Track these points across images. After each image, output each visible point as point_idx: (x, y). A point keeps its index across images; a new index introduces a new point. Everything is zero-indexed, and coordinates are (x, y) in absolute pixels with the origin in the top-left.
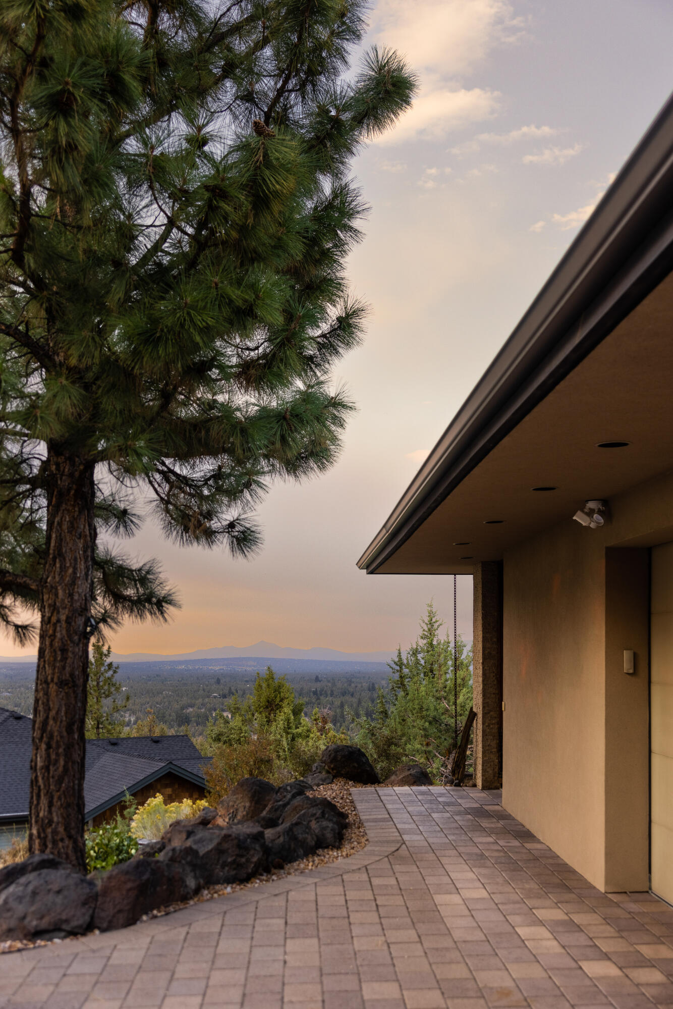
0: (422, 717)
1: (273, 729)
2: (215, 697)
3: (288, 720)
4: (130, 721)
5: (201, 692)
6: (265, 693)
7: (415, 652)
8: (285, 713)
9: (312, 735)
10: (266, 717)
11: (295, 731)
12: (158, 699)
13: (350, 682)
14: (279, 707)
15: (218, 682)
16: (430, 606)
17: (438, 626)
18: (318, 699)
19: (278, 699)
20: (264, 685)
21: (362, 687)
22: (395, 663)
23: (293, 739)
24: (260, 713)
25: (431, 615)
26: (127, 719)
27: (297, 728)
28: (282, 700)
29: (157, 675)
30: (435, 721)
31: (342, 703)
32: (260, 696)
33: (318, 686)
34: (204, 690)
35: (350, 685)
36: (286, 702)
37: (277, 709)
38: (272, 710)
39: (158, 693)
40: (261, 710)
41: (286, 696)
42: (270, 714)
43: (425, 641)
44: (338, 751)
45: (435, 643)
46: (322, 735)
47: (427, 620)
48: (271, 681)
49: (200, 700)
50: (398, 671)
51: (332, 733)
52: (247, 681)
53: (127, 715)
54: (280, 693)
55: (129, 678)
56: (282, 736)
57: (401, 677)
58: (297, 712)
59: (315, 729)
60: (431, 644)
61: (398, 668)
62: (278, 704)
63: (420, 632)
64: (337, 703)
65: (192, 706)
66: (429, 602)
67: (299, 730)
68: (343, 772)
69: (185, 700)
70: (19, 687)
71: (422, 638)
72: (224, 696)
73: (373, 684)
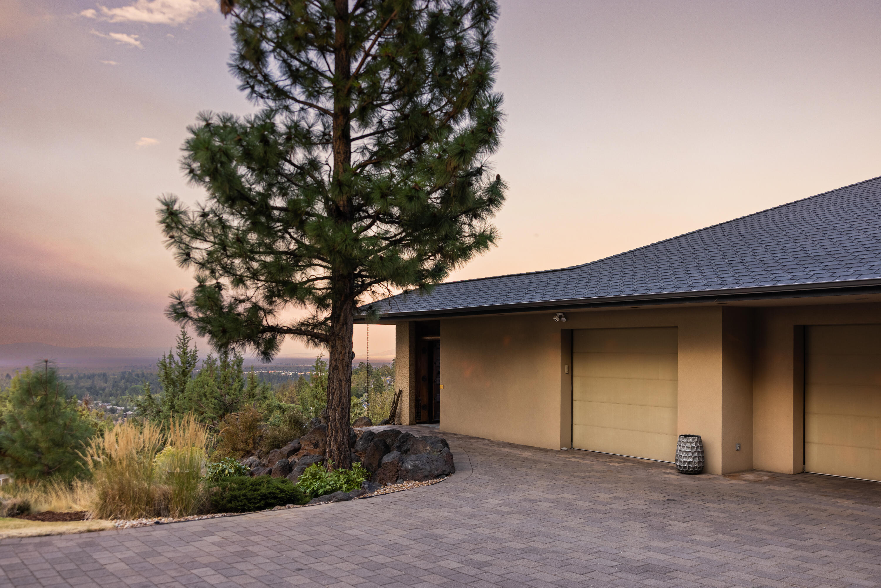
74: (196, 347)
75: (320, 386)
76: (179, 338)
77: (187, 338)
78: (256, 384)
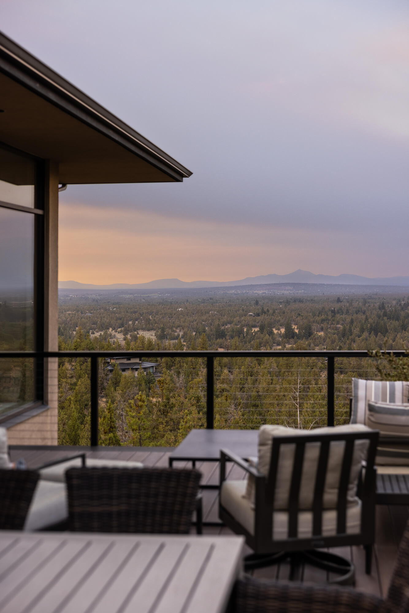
2: (251, 315)
4: (179, 335)
5: (241, 311)
12: (204, 318)
13: (365, 302)
15: (257, 303)
21: (374, 306)
26: (176, 334)
29: (211, 299)
31: (352, 320)
34: (243, 310)
35: (365, 305)
39: (206, 313)
49: (238, 318)
52: (281, 303)
53: (178, 331)
55: (187, 301)
64: (348, 320)
65: (230, 323)
69: (225, 319)
70: (100, 309)
72: (258, 315)
73: (383, 304)
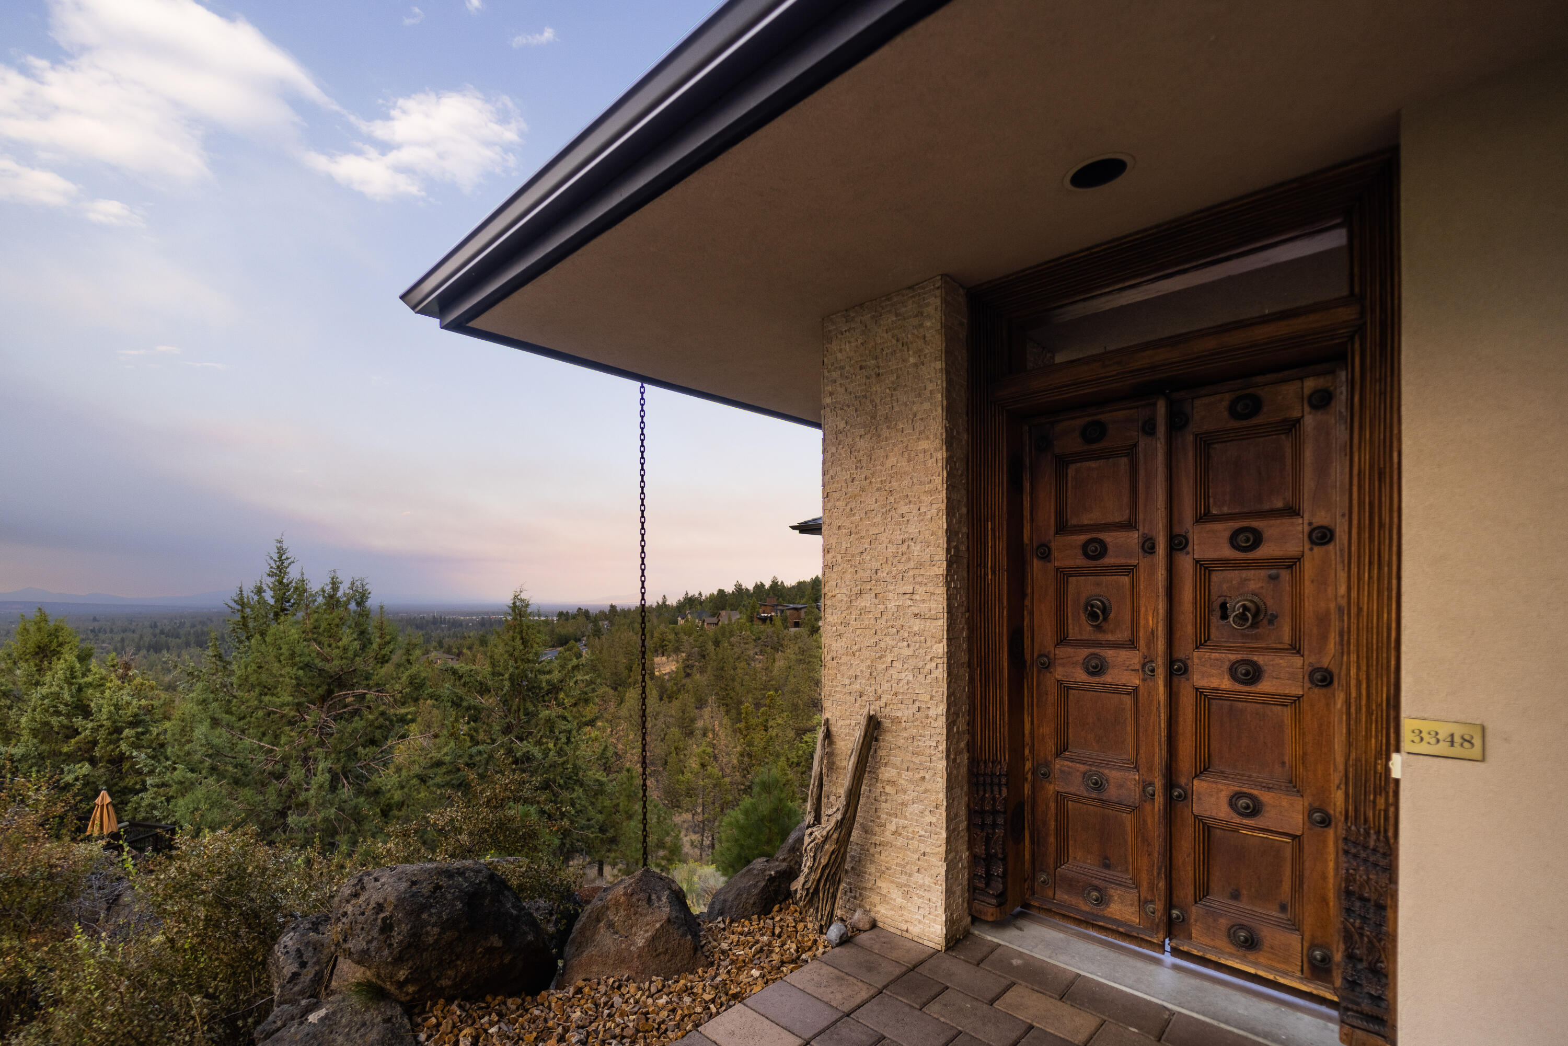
0: (293, 665)
1: (48, 679)
3: (72, 669)
6: (34, 638)
7: (259, 591)
8: (66, 661)
9: (108, 684)
10: (36, 665)
11: (82, 681)
14: (57, 653)
16: (281, 542)
17: (290, 564)
18: (96, 635)
19: (54, 645)
20: (32, 629)
22: (235, 601)
23: (80, 689)
24: (27, 660)
25: (281, 552)
27: (84, 675)
28: (61, 645)
30: (307, 666)
32: (25, 642)
33: (96, 625)
36: (66, 648)
37: (54, 655)
38: (46, 656)
40: (27, 657)
41: (68, 640)
42: (41, 661)
43: (273, 579)
44: (424, 907)
45: (285, 581)
46: (123, 683)
47: (276, 557)
48: (43, 624)
50: (238, 611)
51: (138, 680)
54: (57, 637)
56: (61, 688)
57: (243, 617)
58: (84, 658)
59: (113, 676)
60: (281, 583)
61: (239, 607)
62: (54, 650)
63: (268, 570)
66: (279, 538)
67: (89, 679)
68: (445, 982)
71: (269, 575)
74: (302, 574)
75: (519, 637)
76: (271, 558)
77: (287, 559)
78: (388, 637)
